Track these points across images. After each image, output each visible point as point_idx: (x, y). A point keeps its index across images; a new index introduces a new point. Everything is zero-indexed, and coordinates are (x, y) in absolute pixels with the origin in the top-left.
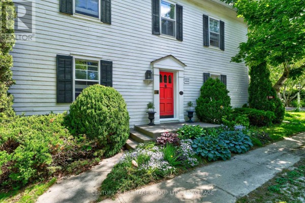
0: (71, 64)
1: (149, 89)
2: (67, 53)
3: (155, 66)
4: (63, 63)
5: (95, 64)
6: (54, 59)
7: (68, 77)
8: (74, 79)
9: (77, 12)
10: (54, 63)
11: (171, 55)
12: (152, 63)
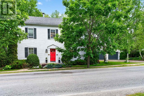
0: (28, 49)
1: (47, 54)
2: (27, 47)
3: (48, 48)
4: (26, 49)
5: (33, 48)
6: (24, 48)
7: (27, 52)
8: (28, 52)
9: (29, 37)
10: (24, 49)
11: (53, 45)
12: (48, 47)
